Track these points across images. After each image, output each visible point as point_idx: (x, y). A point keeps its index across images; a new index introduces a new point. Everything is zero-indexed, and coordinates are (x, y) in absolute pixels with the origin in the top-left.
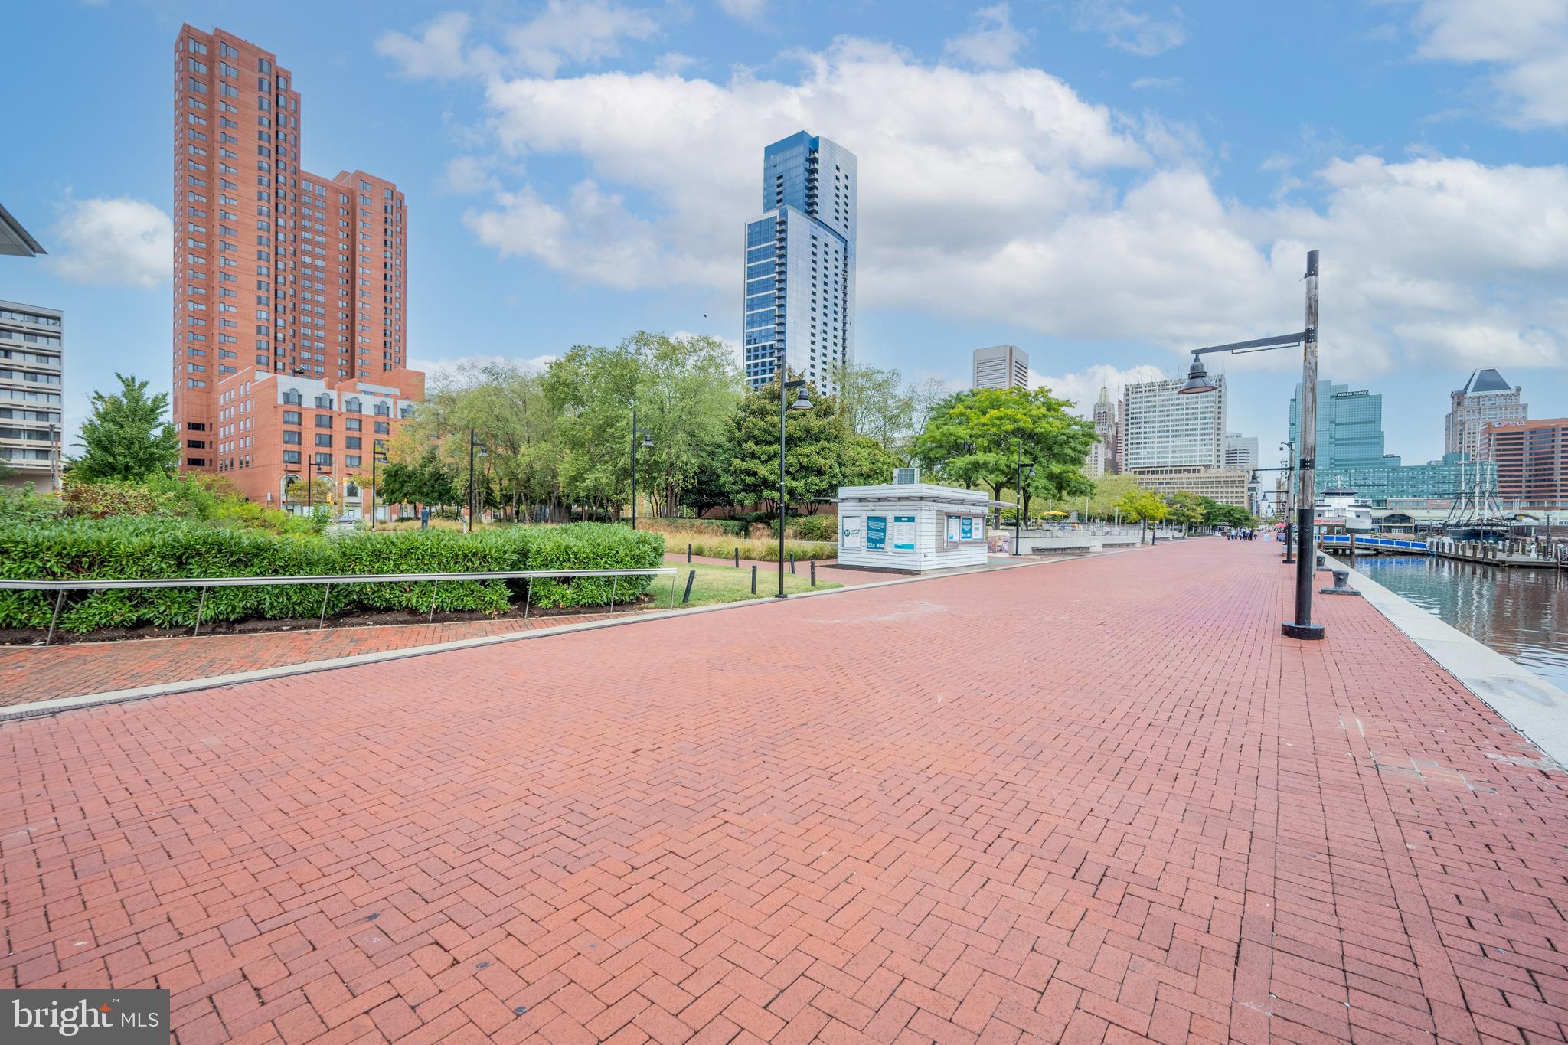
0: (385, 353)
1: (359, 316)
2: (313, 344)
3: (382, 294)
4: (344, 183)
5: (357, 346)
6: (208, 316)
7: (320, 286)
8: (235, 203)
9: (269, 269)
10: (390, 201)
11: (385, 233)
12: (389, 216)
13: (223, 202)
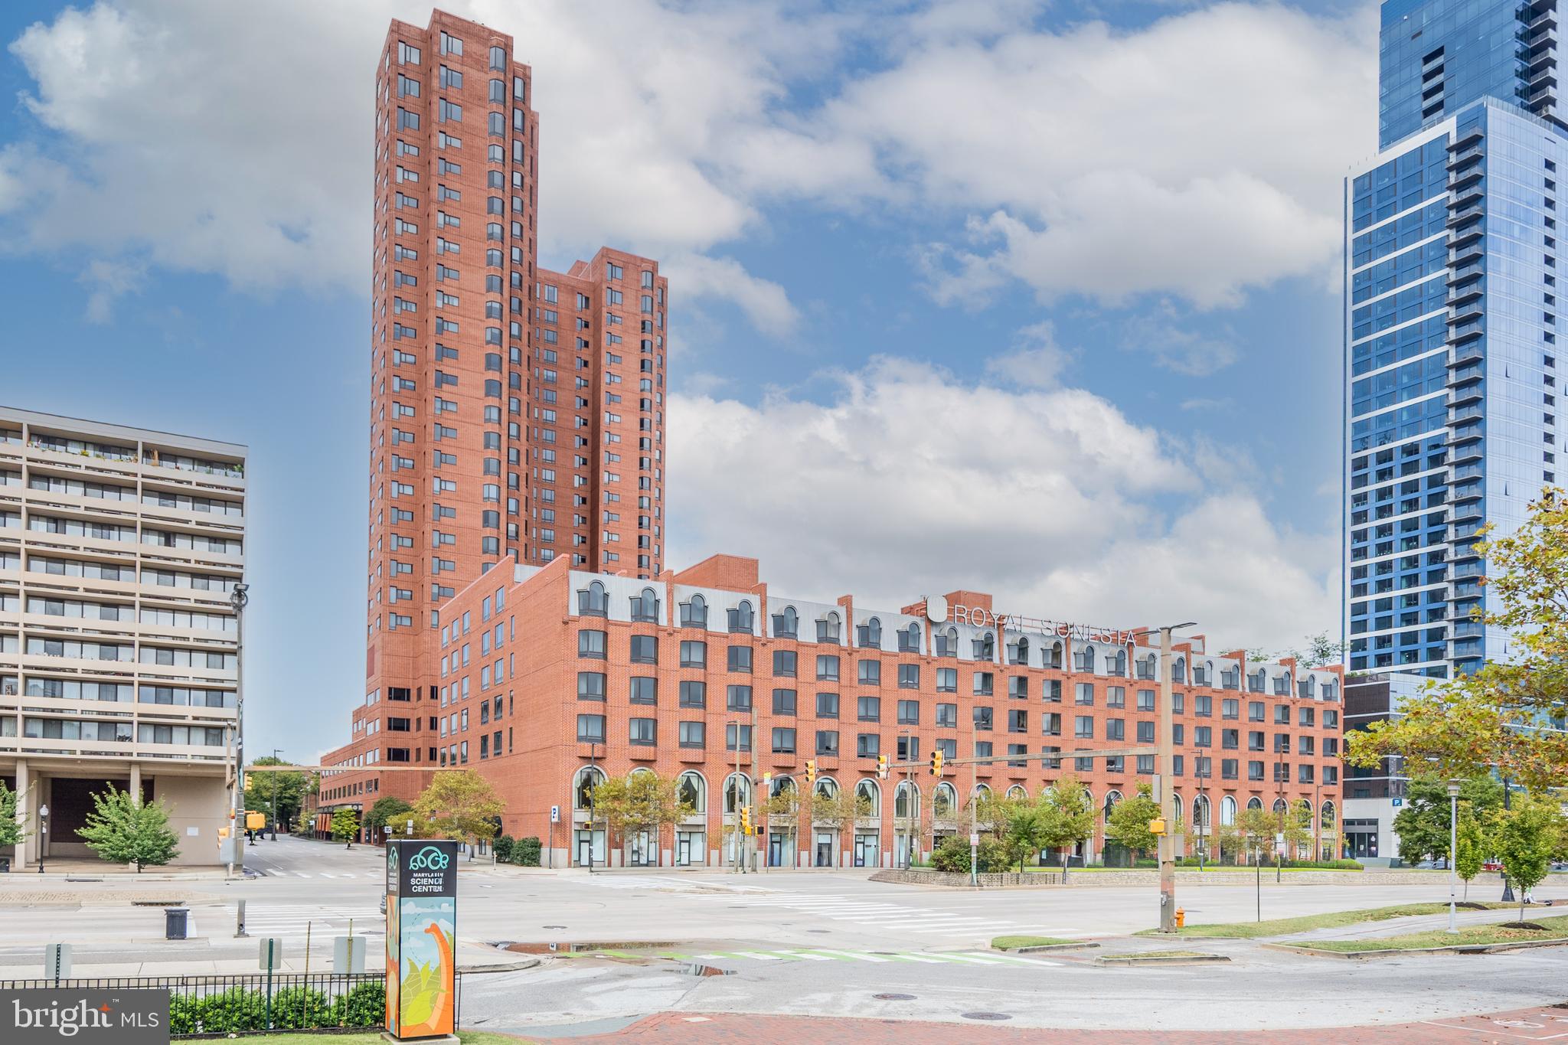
0: (640, 557)
1: (603, 497)
3: (636, 454)
4: (584, 275)
5: (601, 550)
6: (417, 504)
8: (456, 302)
9: (500, 437)
10: (648, 292)
11: (643, 346)
12: (648, 317)
13: (440, 304)
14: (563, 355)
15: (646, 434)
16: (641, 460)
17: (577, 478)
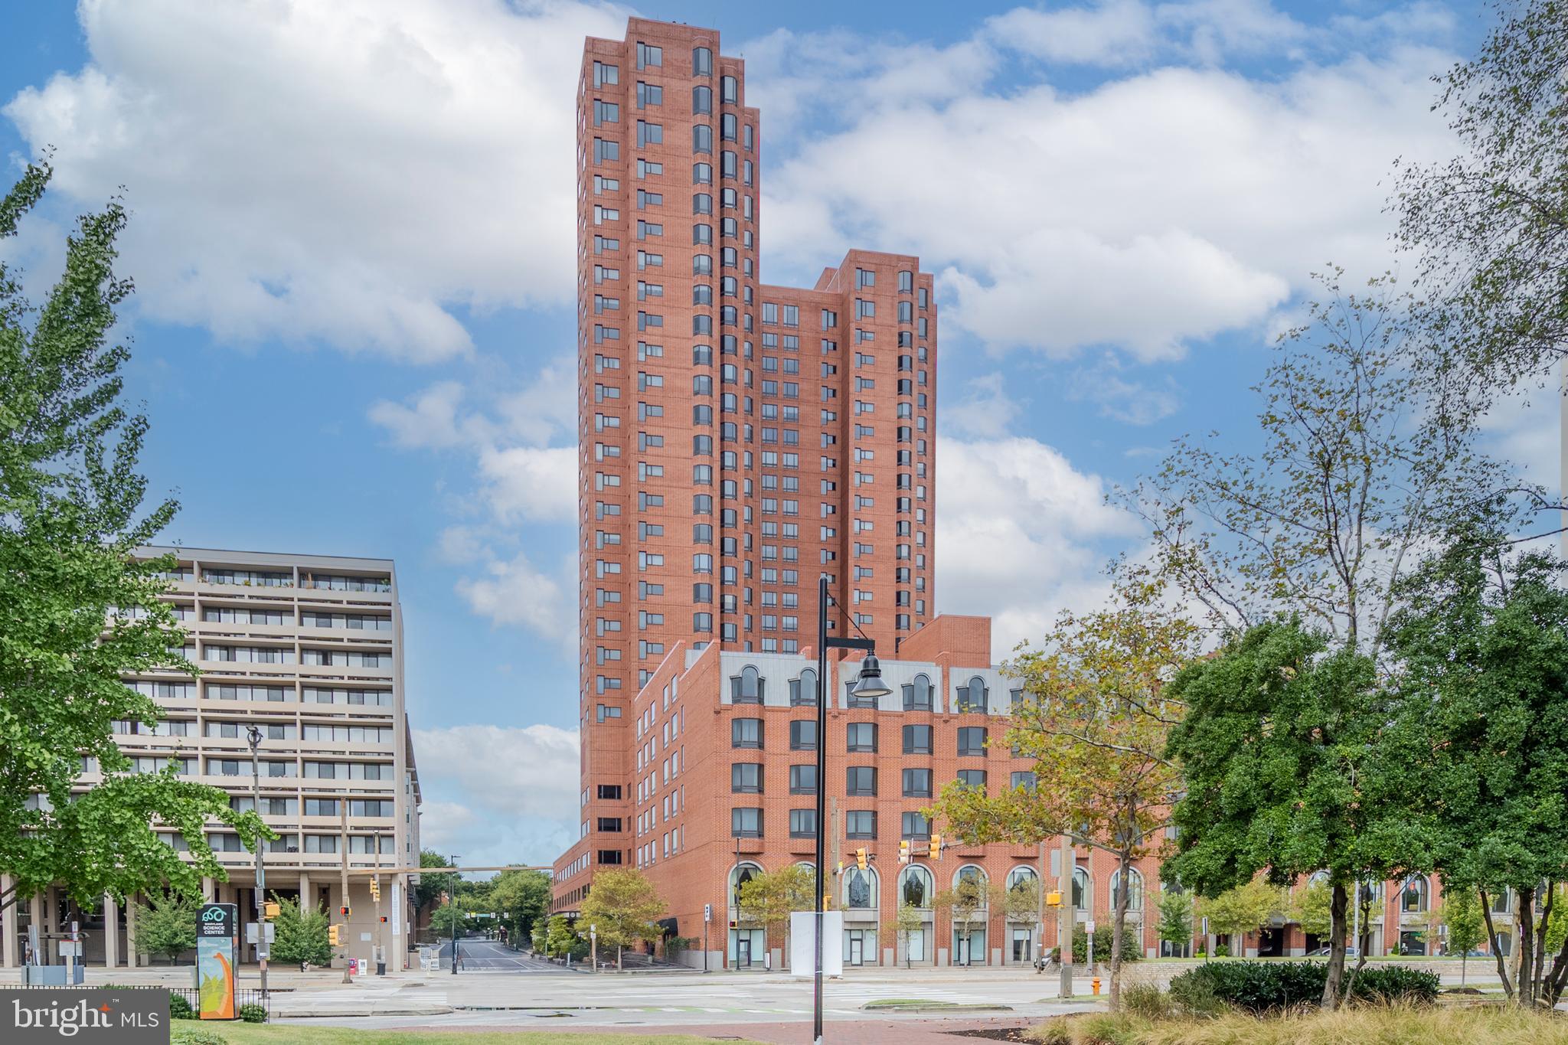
0: (898, 617)
1: (853, 549)
2: (780, 622)
3: (893, 496)
4: (830, 287)
6: (622, 584)
7: (790, 506)
8: (659, 352)
9: (711, 470)
10: (907, 297)
11: (900, 364)
12: (906, 327)
14: (804, 386)
15: (905, 469)
16: (899, 501)
17: (823, 530)
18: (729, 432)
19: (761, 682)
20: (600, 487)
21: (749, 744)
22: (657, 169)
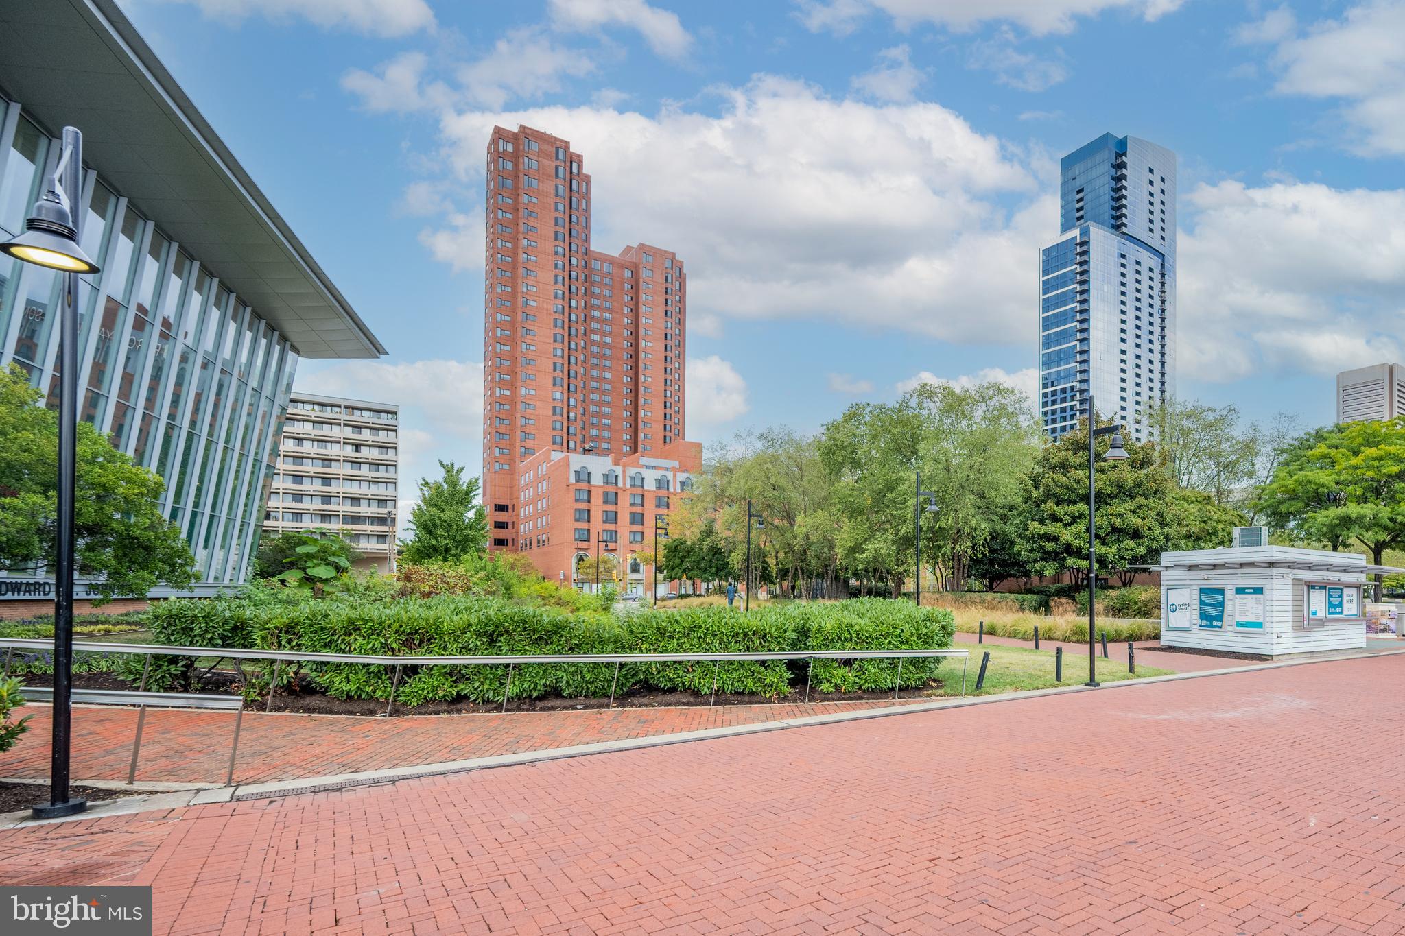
0: (665, 425)
1: (641, 390)
2: (600, 421)
3: (662, 365)
4: (629, 258)
5: (640, 420)
6: (512, 401)
7: (607, 363)
8: (535, 289)
9: (563, 350)
10: (670, 271)
11: (666, 303)
12: (669, 285)
13: (525, 290)
14: (616, 304)
15: (670, 355)
16: (666, 369)
17: (625, 377)
18: (573, 331)
19: (589, 474)
20: (498, 350)
21: (583, 501)
22: (534, 200)
